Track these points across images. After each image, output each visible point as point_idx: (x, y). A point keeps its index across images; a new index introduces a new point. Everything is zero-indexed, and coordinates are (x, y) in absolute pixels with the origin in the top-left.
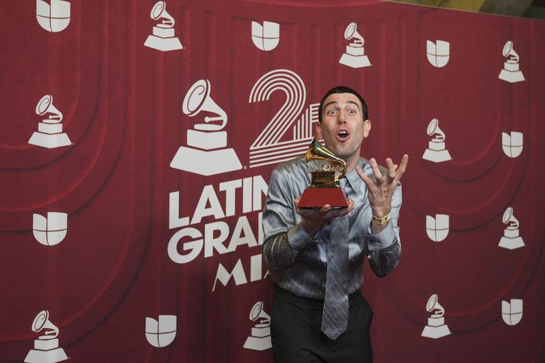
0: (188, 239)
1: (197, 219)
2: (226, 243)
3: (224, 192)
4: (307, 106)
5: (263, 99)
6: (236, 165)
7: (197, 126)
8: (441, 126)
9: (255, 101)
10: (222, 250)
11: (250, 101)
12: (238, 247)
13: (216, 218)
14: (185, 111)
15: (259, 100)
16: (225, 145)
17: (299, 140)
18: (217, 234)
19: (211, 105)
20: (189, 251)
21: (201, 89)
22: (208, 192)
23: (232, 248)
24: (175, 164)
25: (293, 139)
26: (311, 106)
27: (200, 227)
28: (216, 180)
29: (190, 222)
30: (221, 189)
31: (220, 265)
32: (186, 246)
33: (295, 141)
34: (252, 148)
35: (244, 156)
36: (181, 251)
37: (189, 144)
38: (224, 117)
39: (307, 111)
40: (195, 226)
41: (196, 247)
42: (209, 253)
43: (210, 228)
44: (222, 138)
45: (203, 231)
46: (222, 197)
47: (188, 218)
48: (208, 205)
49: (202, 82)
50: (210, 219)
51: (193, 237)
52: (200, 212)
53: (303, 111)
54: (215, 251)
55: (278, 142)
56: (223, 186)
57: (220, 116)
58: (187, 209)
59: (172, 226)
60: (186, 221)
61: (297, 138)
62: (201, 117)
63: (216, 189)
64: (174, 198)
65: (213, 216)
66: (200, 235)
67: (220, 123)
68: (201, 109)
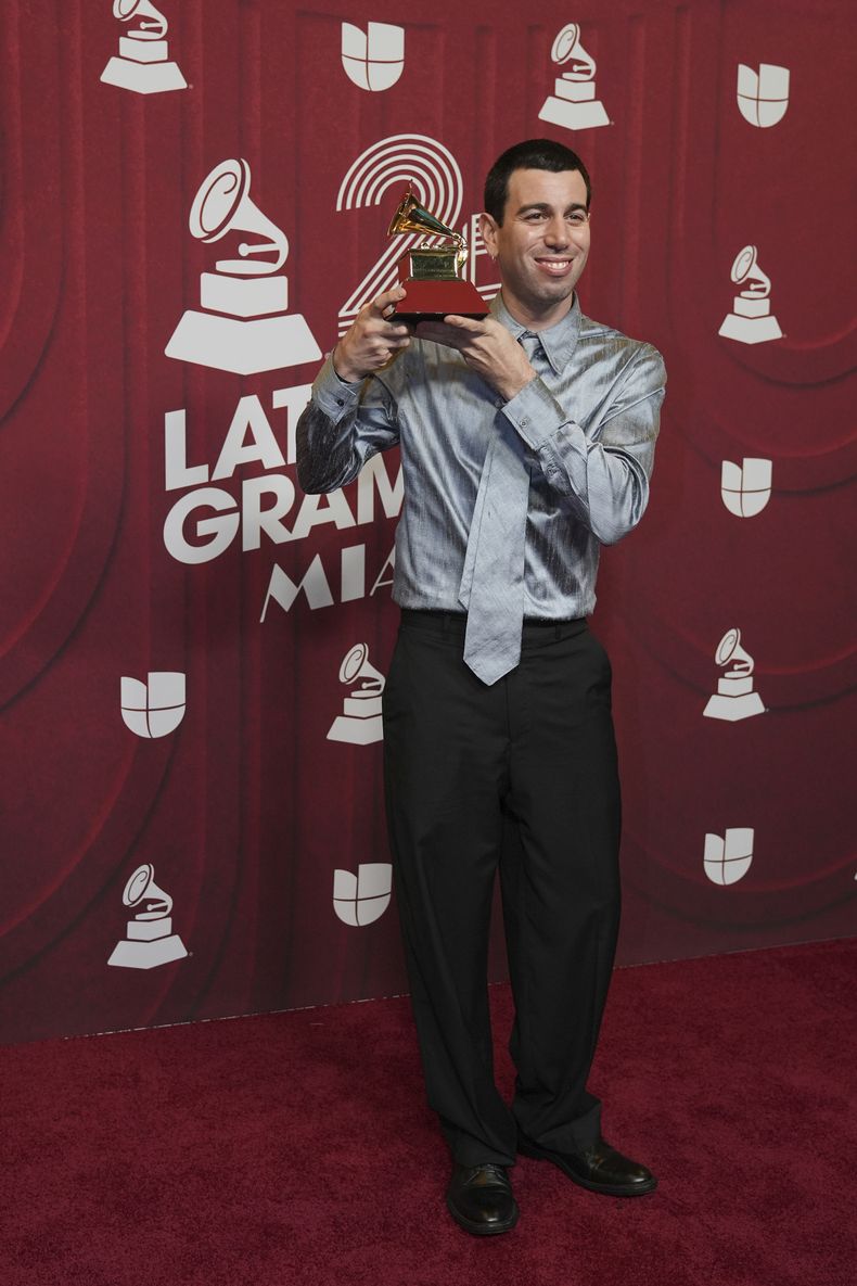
0: (206, 512)
1: (224, 469)
2: (289, 521)
3: (284, 410)
4: (465, 218)
5: (368, 203)
6: (309, 351)
7: (221, 265)
8: (761, 263)
9: (348, 207)
10: (280, 536)
11: (339, 208)
12: (314, 529)
13: (267, 466)
14: (196, 232)
15: (358, 205)
16: (284, 306)
18: (268, 501)
19: (251, 218)
20: (210, 538)
21: (228, 181)
22: (249, 410)
23: (302, 530)
24: (175, 349)
26: (474, 217)
27: (233, 486)
28: (265, 384)
29: (210, 476)
30: (276, 405)
31: (276, 566)
32: (203, 528)
34: (342, 313)
35: (325, 333)
36: (191, 536)
38: (281, 243)
39: (465, 228)
40: (222, 484)
41: (222, 530)
42: (251, 543)
43: (253, 489)
44: (277, 292)
45: (238, 496)
46: (277, 419)
47: (206, 468)
48: (249, 440)
49: (232, 165)
50: (254, 469)
51: (218, 509)
52: (232, 454)
54: (264, 535)
56: (280, 398)
57: (271, 242)
58: (203, 448)
59: (171, 484)
60: (200, 473)
62: (230, 244)
63: (266, 403)
64: (175, 423)
65: (259, 463)
66: (233, 504)
67: (272, 257)
68: (231, 225)
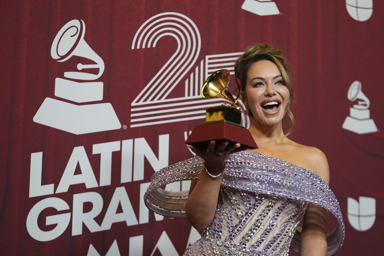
0: (52, 211)
1: (63, 187)
2: (99, 219)
3: (99, 156)
4: (202, 57)
5: (149, 46)
6: (115, 124)
7: (67, 74)
8: (364, 90)
9: (138, 47)
10: (94, 228)
11: (133, 48)
12: (114, 225)
13: (88, 187)
14: (54, 55)
15: (144, 47)
16: (101, 98)
17: (192, 97)
18: (88, 207)
19: (85, 50)
20: (53, 227)
21: (74, 30)
22: (79, 154)
23: (106, 225)
24: (38, 118)
25: (183, 96)
26: (207, 57)
27: (67, 197)
28: (89, 140)
29: (55, 189)
30: (95, 152)
31: (91, 247)
32: (50, 220)
33: (186, 98)
34: (133, 104)
35: (123, 113)
36: (42, 225)
37: (57, 94)
38: (100, 64)
39: (202, 63)
40: (61, 196)
41: (61, 222)
42: (77, 231)
43: (79, 199)
44: (97, 90)
45: (70, 202)
46: (95, 161)
47: (52, 186)
48: (78, 171)
49: (75, 22)
50: (80, 188)
51: (59, 209)
52: (68, 179)
53: (198, 64)
54: (85, 227)
55: (166, 98)
56: (97, 149)
57: (95, 63)
58: (52, 175)
59: (32, 194)
60: (49, 189)
61: (189, 95)
62: (72, 63)
63: (89, 151)
64: (37, 160)
65: (83, 185)
66: (67, 207)
67: (95, 71)
68: (74, 53)
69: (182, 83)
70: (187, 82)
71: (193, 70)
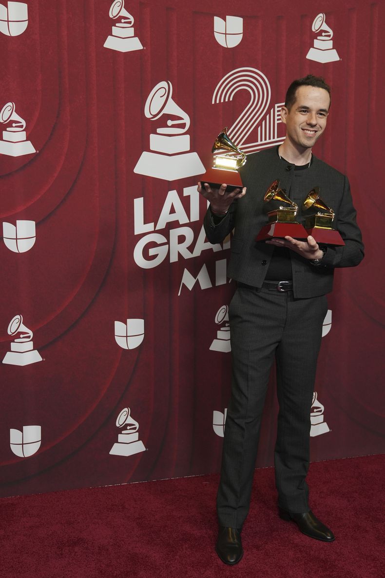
0: (153, 245)
1: (161, 225)
2: (191, 248)
3: (189, 197)
4: (272, 106)
5: (227, 100)
6: (200, 169)
7: (159, 130)
9: (218, 102)
10: (187, 255)
11: (213, 103)
12: (203, 252)
13: (181, 223)
14: (148, 115)
15: (222, 101)
16: (188, 149)
17: (264, 142)
18: (182, 239)
19: (173, 108)
20: (155, 257)
21: (162, 91)
22: (172, 197)
23: (197, 252)
24: (138, 169)
25: (258, 142)
26: (276, 105)
27: (165, 232)
28: (179, 185)
29: (155, 228)
30: (185, 194)
31: (185, 269)
32: (152, 252)
33: (260, 142)
36: (146, 256)
37: (151, 148)
38: (187, 120)
39: (272, 111)
40: (160, 232)
41: (160, 253)
42: (174, 259)
43: (175, 233)
44: (185, 142)
45: (168, 237)
46: (186, 202)
47: (153, 224)
48: (172, 211)
49: (163, 84)
50: (175, 225)
51: (158, 243)
52: (165, 217)
53: (268, 112)
54: (180, 255)
55: (242, 145)
56: (187, 191)
57: (182, 119)
58: (151, 216)
59: (137, 232)
60: (150, 227)
61: (261, 140)
62: (163, 120)
63: (180, 194)
64: (139, 204)
65: (177, 221)
66: (165, 241)
67: (182, 126)
68: (164, 112)
69: (255, 131)
70: (259, 129)
71: (264, 118)
